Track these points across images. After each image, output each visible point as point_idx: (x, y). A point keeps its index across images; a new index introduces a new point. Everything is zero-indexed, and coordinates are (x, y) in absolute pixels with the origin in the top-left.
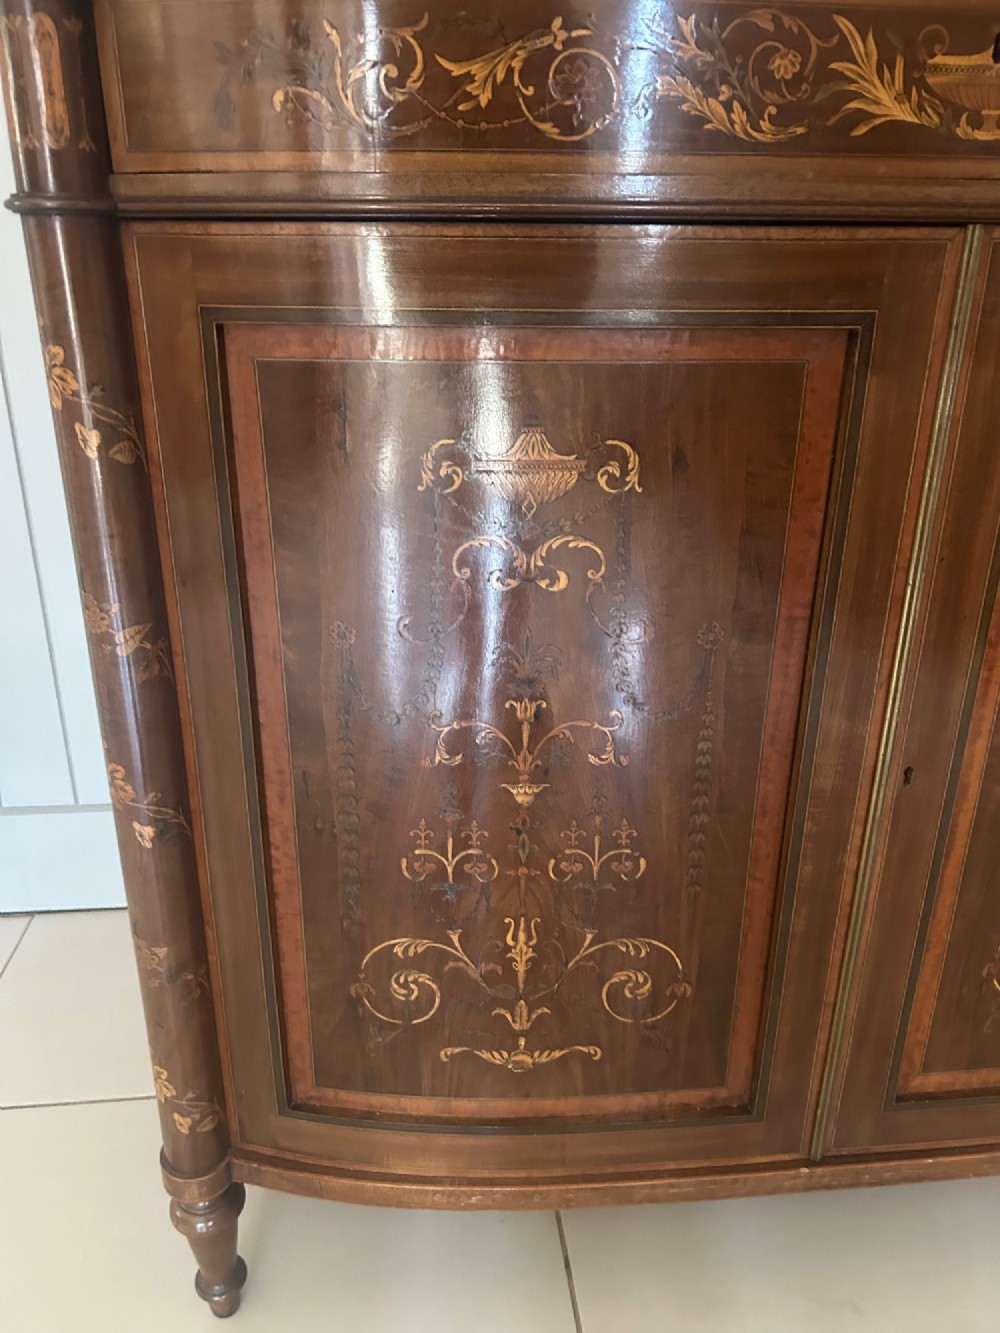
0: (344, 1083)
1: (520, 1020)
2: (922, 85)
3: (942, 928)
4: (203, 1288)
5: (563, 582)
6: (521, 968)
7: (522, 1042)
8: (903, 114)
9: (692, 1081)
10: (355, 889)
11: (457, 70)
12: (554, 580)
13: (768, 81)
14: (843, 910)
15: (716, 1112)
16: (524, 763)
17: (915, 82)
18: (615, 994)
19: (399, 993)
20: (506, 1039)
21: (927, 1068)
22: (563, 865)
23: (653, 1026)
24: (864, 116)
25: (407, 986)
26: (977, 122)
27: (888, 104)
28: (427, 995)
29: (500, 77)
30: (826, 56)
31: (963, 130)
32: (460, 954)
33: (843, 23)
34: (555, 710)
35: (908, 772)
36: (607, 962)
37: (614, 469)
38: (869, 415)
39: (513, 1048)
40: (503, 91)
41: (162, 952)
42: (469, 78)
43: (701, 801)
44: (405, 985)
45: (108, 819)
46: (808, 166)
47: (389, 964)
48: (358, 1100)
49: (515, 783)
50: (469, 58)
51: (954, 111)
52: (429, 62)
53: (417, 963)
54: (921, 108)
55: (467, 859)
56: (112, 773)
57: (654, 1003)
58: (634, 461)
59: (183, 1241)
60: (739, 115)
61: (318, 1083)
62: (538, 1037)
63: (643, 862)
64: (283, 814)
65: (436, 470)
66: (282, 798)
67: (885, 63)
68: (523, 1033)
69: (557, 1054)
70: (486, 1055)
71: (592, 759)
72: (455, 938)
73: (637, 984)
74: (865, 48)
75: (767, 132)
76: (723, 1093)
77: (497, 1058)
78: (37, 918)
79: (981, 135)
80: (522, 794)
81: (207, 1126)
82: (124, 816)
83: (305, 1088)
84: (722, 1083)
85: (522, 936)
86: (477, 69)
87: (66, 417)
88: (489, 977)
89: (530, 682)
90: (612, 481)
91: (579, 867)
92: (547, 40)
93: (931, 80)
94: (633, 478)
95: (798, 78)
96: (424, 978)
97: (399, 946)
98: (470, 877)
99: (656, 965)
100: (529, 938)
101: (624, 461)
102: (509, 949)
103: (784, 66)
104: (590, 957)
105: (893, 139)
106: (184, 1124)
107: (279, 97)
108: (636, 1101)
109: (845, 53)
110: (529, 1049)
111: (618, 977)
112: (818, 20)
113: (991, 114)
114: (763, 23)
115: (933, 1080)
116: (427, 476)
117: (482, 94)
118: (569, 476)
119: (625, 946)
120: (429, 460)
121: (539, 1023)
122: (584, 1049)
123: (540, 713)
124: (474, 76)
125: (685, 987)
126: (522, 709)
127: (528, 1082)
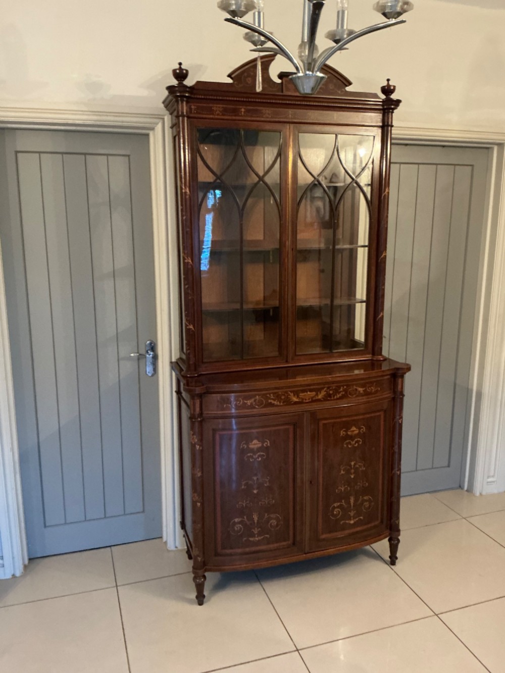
0: (226, 548)
1: (256, 531)
2: (300, 398)
3: (321, 508)
4: (197, 598)
5: (260, 459)
6: (256, 521)
8: (297, 400)
9: (285, 541)
11: (246, 402)
13: (281, 399)
14: (304, 505)
15: (289, 546)
16: (255, 487)
17: (298, 397)
18: (271, 524)
19: (236, 529)
20: (253, 535)
21: (322, 534)
22: (262, 503)
23: (277, 530)
24: (292, 401)
25: (238, 527)
26: (306, 400)
27: (295, 399)
28: (241, 528)
29: (251, 401)
31: (304, 401)
32: (246, 520)
33: (289, 393)
34: (260, 478)
35: (311, 482)
36: (269, 519)
37: (266, 443)
38: (298, 433)
39: (254, 537)
40: (251, 404)
46: (286, 407)
47: (235, 523)
48: (228, 551)
49: (254, 490)
51: (303, 399)
53: (239, 523)
55: (247, 503)
57: (277, 525)
58: (268, 442)
60: (278, 403)
62: (259, 534)
64: (218, 499)
67: (294, 395)
68: (256, 534)
69: (262, 537)
71: (265, 485)
72: (245, 517)
73: (274, 522)
74: (292, 394)
75: (281, 404)
76: (289, 542)
77: (251, 539)
80: (255, 492)
81: (203, 560)
83: (219, 550)
84: (289, 540)
86: (248, 401)
87: (194, 445)
88: (251, 524)
89: (256, 474)
90: (266, 445)
91: (264, 503)
92: (256, 398)
94: (269, 444)
95: (284, 399)
96: (241, 526)
97: (236, 520)
98: (247, 506)
99: (277, 519)
100: (257, 516)
101: (267, 442)
102: (253, 518)
103: (283, 397)
104: (267, 518)
105: (296, 403)
106: (199, 559)
107: (225, 406)
108: (276, 545)
109: (289, 395)
110: (258, 537)
111: (271, 522)
112: (286, 392)
113: (307, 399)
114: (280, 393)
115: (324, 536)
116: (241, 447)
117: (249, 404)
118: (260, 445)
119: (272, 516)
120: (242, 445)
121: (259, 532)
122: (266, 536)
123: (257, 479)
124: (249, 402)
125: (282, 522)
126: (255, 478)
127: (257, 543)
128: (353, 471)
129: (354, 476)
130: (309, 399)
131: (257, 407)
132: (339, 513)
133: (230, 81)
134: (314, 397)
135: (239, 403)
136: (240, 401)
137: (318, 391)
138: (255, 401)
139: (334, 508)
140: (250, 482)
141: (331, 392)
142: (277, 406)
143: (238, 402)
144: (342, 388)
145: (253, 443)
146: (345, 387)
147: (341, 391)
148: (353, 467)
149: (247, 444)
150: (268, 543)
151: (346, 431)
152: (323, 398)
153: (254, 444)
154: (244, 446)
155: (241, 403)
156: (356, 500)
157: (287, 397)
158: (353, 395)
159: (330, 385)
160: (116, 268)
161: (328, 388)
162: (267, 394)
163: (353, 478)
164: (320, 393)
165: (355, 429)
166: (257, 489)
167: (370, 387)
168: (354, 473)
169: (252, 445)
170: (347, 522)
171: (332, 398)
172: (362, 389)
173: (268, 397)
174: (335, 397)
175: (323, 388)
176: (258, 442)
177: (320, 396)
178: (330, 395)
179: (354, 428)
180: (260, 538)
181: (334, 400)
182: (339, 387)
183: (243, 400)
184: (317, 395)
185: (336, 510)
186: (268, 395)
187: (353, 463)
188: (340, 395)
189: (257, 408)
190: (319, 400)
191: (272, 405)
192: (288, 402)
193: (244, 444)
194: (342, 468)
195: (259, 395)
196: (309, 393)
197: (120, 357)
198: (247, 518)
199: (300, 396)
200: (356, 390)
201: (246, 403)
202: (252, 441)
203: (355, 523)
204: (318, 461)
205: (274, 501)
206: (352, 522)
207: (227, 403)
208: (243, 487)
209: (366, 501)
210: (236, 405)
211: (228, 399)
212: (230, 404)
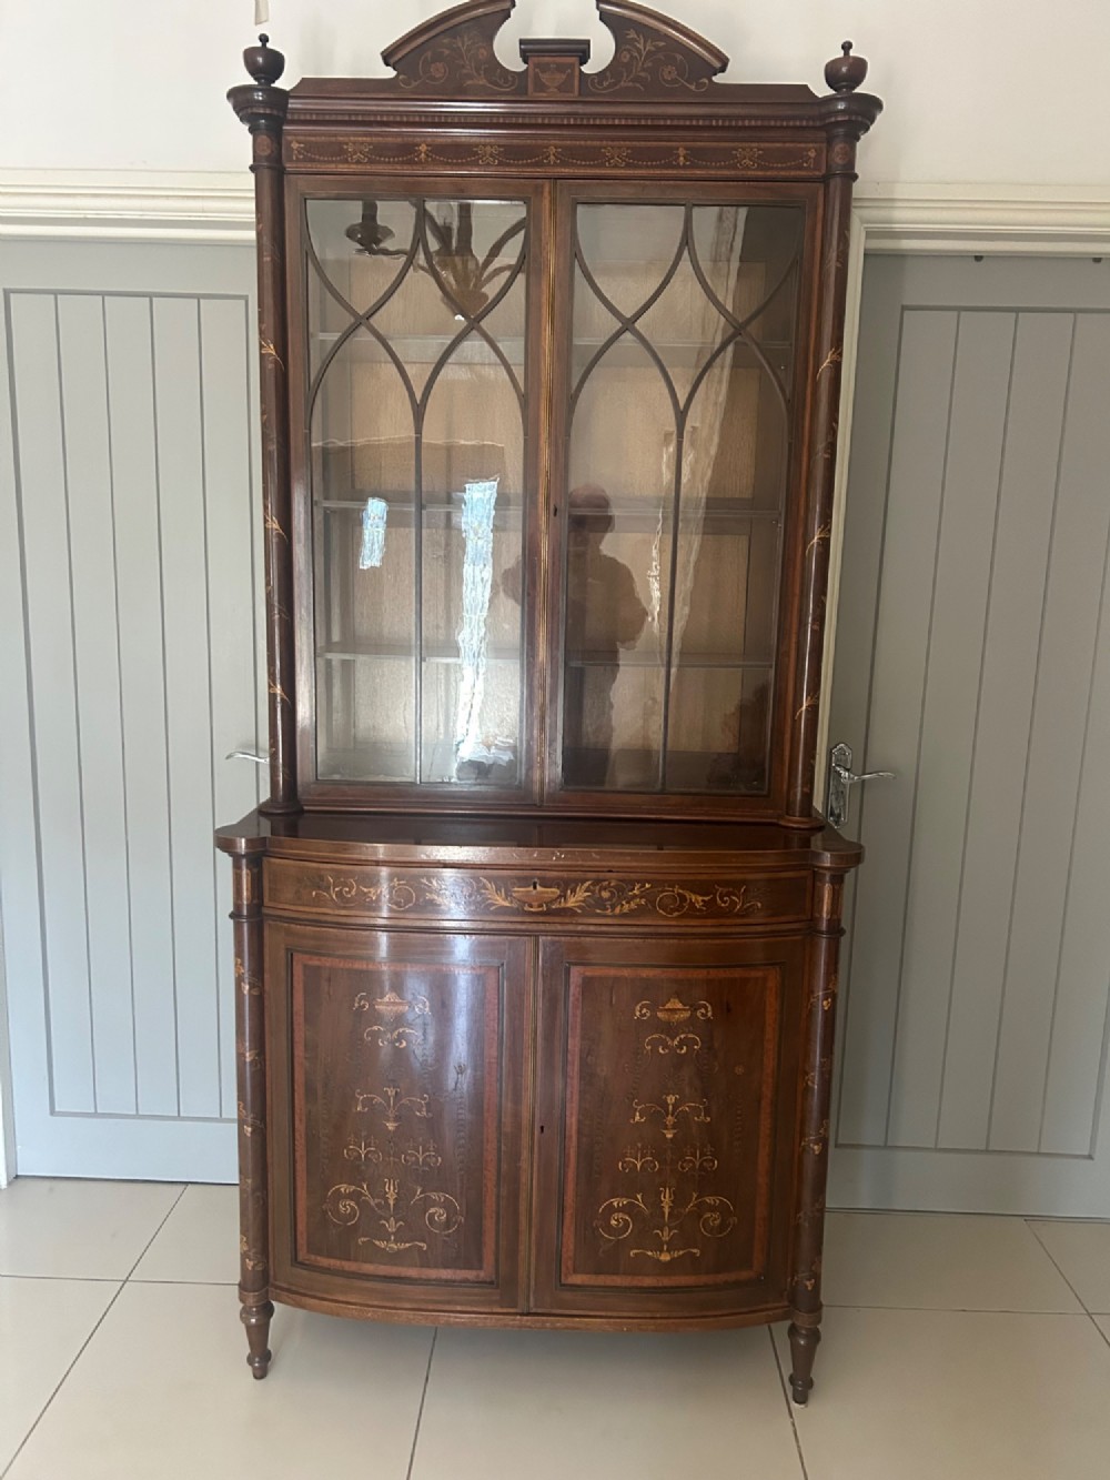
0: (319, 1253)
1: (391, 1226)
4: (250, 1360)
5: (404, 1044)
6: (391, 1202)
7: (393, 1238)
8: (506, 904)
9: (470, 1267)
10: (327, 1161)
11: (365, 890)
12: (401, 1043)
15: (480, 1283)
16: (391, 1114)
17: (508, 895)
18: (432, 1217)
19: (342, 1210)
20: (385, 1237)
21: (574, 1272)
22: (408, 1158)
23: (448, 1236)
24: (493, 904)
25: (346, 1207)
26: (530, 906)
27: (500, 901)
28: (353, 1212)
29: (379, 892)
30: (479, 888)
31: (527, 908)
32: (367, 1193)
33: (484, 880)
34: (403, 1092)
35: (542, 1127)
36: (427, 1203)
37: (421, 1006)
38: (507, 991)
39: (389, 1240)
40: (380, 897)
41: (249, 1181)
42: (369, 892)
43: (462, 1134)
44: (345, 1206)
45: (235, 1126)
47: (338, 1196)
48: (324, 1262)
49: (388, 1121)
50: (370, 887)
51: (523, 904)
52: (358, 888)
53: (350, 1196)
54: (511, 902)
55: (370, 1152)
56: (239, 1105)
57: (448, 1225)
58: (427, 1004)
59: (242, 1327)
60: (453, 904)
61: (308, 1252)
62: (399, 1237)
63: (440, 1159)
64: (300, 1127)
65: (359, 1003)
66: (301, 1120)
67: (498, 890)
68: (394, 1234)
69: (407, 1245)
70: (377, 1243)
71: (418, 1114)
72: (365, 1186)
73: (439, 1214)
74: (492, 886)
75: (461, 908)
76: (482, 1274)
77: (382, 1245)
78: (190, 1186)
79: (533, 910)
80: (391, 1126)
81: (259, 1268)
82: (241, 1122)
83: (302, 1256)
84: (481, 1268)
85: (392, 1188)
87: (239, 980)
88: (378, 1205)
89: (393, 1081)
90: (420, 1009)
91: (414, 1158)
92: (392, 883)
93: (514, 895)
94: (427, 1009)
95: (470, 895)
96: (352, 1204)
97: (343, 1188)
98: (370, 1159)
99: (447, 1206)
100: (394, 1189)
101: (424, 1003)
102: (386, 1193)
103: (466, 891)
104: (420, 1199)
106: (250, 1264)
107: (314, 893)
108: (443, 1273)
109: (484, 887)
110: (396, 1242)
111: (432, 1210)
112: (476, 880)
113: (535, 904)
114: (459, 879)
115: (577, 1279)
116: (356, 1005)
117: (374, 897)
118: (405, 1008)
119: (434, 1196)
120: (356, 999)
121: (399, 1229)
122: (418, 1244)
123: (397, 1094)
124: (373, 892)
125: (461, 1219)
126: (391, 1092)
127: (396, 1258)
128: (670, 1119)
129: (675, 1134)
130: (540, 906)
132: (626, 1224)
133: (389, 73)
135: (349, 892)
136: (351, 888)
137: (567, 885)
138: (389, 891)
139: (611, 1210)
140: (378, 1099)
141: (605, 894)
143: (347, 889)
144: (637, 886)
145: (387, 999)
146: (647, 886)
147: (635, 896)
148: (671, 1107)
149: (371, 999)
150: (425, 1264)
151: (651, 1009)
152: (579, 907)
153: (389, 1004)
154: (362, 1002)
155: (353, 893)
156: (679, 1200)
157: (478, 893)
158: (673, 911)
159: (601, 875)
161: (597, 882)
162: (422, 876)
163: (671, 1139)
164: (574, 891)
165: (680, 1006)
166: (397, 1119)
167: (728, 894)
168: (674, 1126)
169: (383, 1003)
170: (649, 1254)
171: (609, 912)
172: (700, 898)
173: (424, 884)
174: (617, 910)
175: (583, 881)
176: (399, 1000)
177: (571, 902)
178: (601, 903)
179: (675, 1004)
180: (403, 1246)
181: (614, 916)
182: (632, 883)
183: (357, 883)
184: (563, 896)
185: (618, 1216)
186: (424, 881)
187: (671, 1099)
188: (633, 905)
190: (569, 912)
191: (436, 908)
192: (479, 906)
193: (361, 998)
194: (639, 1107)
195: (400, 877)
196: (540, 889)
198: (369, 1190)
200: (683, 898)
201: (367, 894)
202: (384, 995)
203: (673, 1259)
204: (565, 1075)
206: (665, 1257)
207: (319, 888)
208: (359, 1109)
209: (712, 1209)
210: (340, 894)
211: (322, 878)
212: (327, 889)
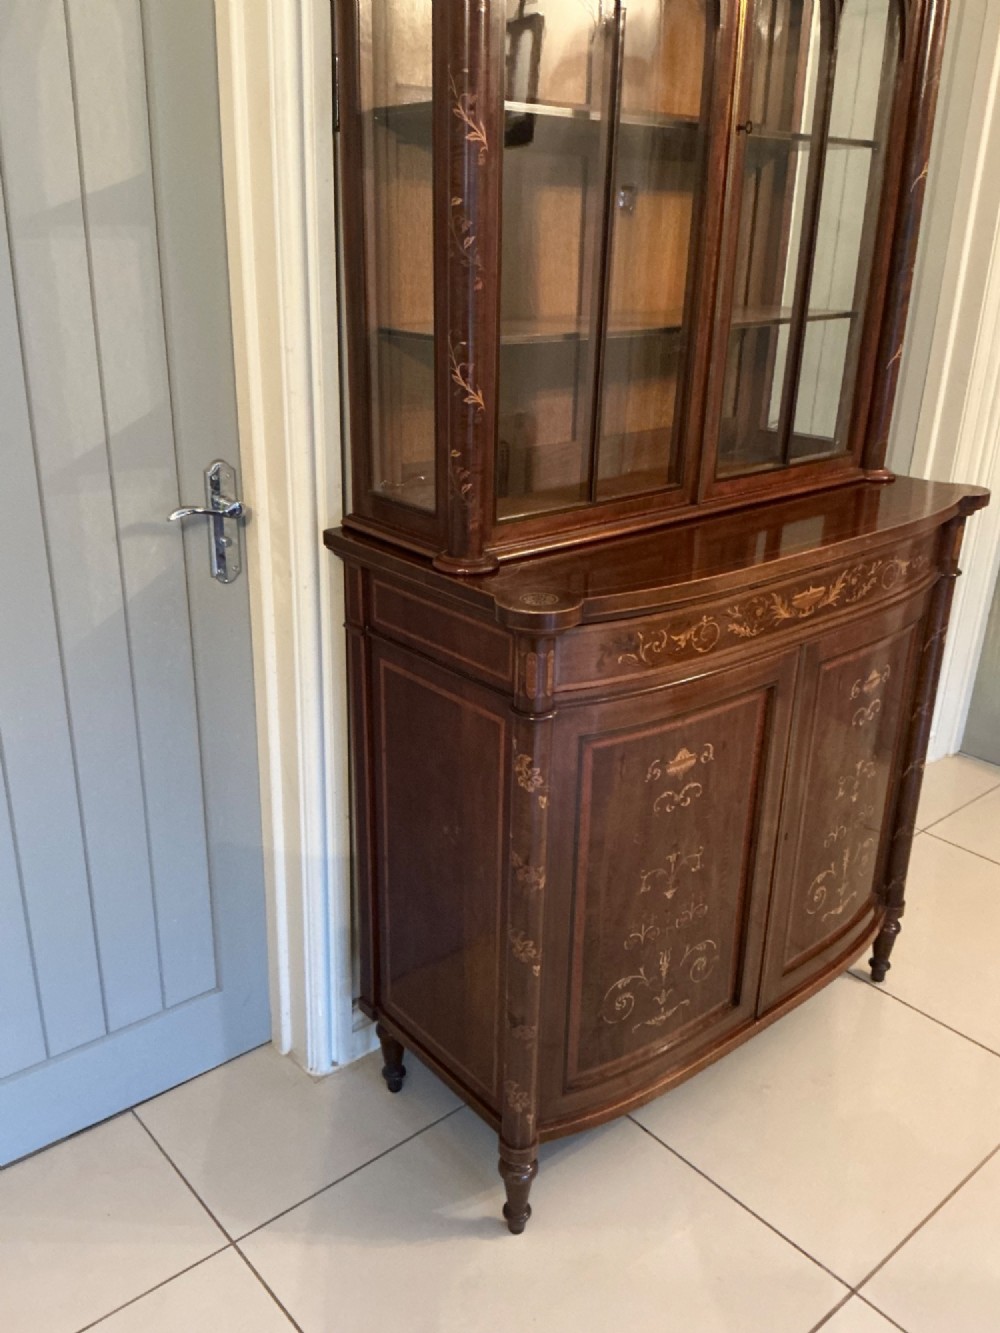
0: (590, 1065)
1: (662, 998)
2: (793, 607)
3: (794, 895)
5: (689, 801)
6: (664, 974)
7: (663, 1009)
8: (787, 616)
10: (605, 964)
11: (676, 638)
12: (685, 802)
13: (755, 617)
16: (671, 881)
17: (789, 605)
18: (695, 970)
19: (618, 1007)
20: (656, 1011)
22: (681, 920)
23: (706, 980)
24: (778, 619)
25: (622, 1002)
26: (804, 612)
27: (784, 614)
28: (629, 1002)
29: (688, 636)
30: (769, 606)
31: (802, 615)
32: (643, 977)
33: (774, 595)
34: (682, 854)
36: (693, 957)
37: (706, 754)
39: (658, 1013)
40: (689, 642)
42: (679, 640)
43: (724, 873)
44: (620, 1002)
46: (764, 639)
47: (616, 994)
49: (668, 890)
50: (680, 634)
51: (798, 610)
52: (669, 638)
53: (626, 989)
54: (791, 612)
55: (649, 931)
57: (707, 969)
58: (711, 748)
60: (747, 630)
61: (578, 1070)
62: (668, 1005)
65: (651, 773)
67: (783, 602)
68: (663, 1005)
69: (674, 1009)
70: (648, 1022)
71: (693, 870)
72: (641, 970)
73: (701, 962)
74: (778, 599)
75: (754, 632)
77: (651, 1022)
79: (805, 615)
80: (669, 895)
83: (573, 1075)
85: (665, 959)
86: (682, 637)
88: (653, 983)
90: (706, 758)
91: (686, 918)
92: (701, 623)
94: (711, 755)
95: (762, 615)
96: (629, 995)
97: (620, 983)
98: (649, 939)
99: (709, 953)
101: (708, 749)
102: (660, 967)
103: (759, 612)
104: (688, 957)
105: (787, 623)
107: (620, 658)
108: (700, 1018)
109: (774, 603)
110: (664, 1012)
111: (696, 962)
112: (768, 596)
113: (807, 608)
114: (755, 601)
116: (649, 776)
117: (683, 644)
118: (693, 761)
119: (699, 947)
120: (650, 770)
121: (669, 997)
122: (683, 1003)
123: (678, 857)
124: (681, 639)
125: (717, 957)
126: (672, 858)
127: (662, 1031)
128: (857, 784)
129: (857, 798)
130: (810, 609)
131: (700, 650)
132: (823, 896)
134: (821, 599)
135: (660, 645)
136: (661, 640)
137: (830, 580)
138: (697, 634)
139: (816, 886)
140: (661, 871)
141: (854, 581)
142: (745, 639)
143: (657, 643)
144: (875, 564)
145: (678, 758)
146: (880, 563)
147: (872, 576)
148: (858, 774)
149: (664, 764)
150: (685, 1020)
151: (860, 686)
152: (836, 600)
153: (680, 762)
154: (655, 771)
155: (665, 644)
156: (852, 855)
157: (769, 610)
158: (890, 583)
159: (853, 563)
160: (89, 190)
161: (850, 570)
162: (725, 606)
163: (855, 803)
164: (834, 585)
165: (875, 675)
166: (674, 887)
168: (858, 789)
169: (675, 765)
170: (833, 912)
171: (853, 599)
172: (905, 564)
173: (728, 615)
174: (859, 595)
175: (840, 573)
176: (688, 755)
177: (832, 598)
178: (850, 591)
180: (669, 1014)
181: (856, 602)
182: (869, 565)
183: (668, 633)
184: (827, 593)
185: (818, 891)
186: (729, 611)
187: (859, 766)
188: (869, 586)
189: (701, 655)
190: (828, 608)
191: (734, 639)
192: (769, 626)
193: (654, 767)
194: (842, 783)
195: (708, 613)
196: (812, 590)
197: (122, 526)
198: (645, 973)
199: (794, 603)
200: (897, 567)
201: (675, 643)
202: (675, 755)
204: (805, 774)
205: (706, 907)
206: (840, 910)
207: (627, 651)
208: (642, 890)
209: (866, 851)
210: (649, 652)
211: (631, 637)
212: (635, 650)
